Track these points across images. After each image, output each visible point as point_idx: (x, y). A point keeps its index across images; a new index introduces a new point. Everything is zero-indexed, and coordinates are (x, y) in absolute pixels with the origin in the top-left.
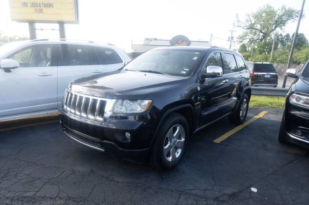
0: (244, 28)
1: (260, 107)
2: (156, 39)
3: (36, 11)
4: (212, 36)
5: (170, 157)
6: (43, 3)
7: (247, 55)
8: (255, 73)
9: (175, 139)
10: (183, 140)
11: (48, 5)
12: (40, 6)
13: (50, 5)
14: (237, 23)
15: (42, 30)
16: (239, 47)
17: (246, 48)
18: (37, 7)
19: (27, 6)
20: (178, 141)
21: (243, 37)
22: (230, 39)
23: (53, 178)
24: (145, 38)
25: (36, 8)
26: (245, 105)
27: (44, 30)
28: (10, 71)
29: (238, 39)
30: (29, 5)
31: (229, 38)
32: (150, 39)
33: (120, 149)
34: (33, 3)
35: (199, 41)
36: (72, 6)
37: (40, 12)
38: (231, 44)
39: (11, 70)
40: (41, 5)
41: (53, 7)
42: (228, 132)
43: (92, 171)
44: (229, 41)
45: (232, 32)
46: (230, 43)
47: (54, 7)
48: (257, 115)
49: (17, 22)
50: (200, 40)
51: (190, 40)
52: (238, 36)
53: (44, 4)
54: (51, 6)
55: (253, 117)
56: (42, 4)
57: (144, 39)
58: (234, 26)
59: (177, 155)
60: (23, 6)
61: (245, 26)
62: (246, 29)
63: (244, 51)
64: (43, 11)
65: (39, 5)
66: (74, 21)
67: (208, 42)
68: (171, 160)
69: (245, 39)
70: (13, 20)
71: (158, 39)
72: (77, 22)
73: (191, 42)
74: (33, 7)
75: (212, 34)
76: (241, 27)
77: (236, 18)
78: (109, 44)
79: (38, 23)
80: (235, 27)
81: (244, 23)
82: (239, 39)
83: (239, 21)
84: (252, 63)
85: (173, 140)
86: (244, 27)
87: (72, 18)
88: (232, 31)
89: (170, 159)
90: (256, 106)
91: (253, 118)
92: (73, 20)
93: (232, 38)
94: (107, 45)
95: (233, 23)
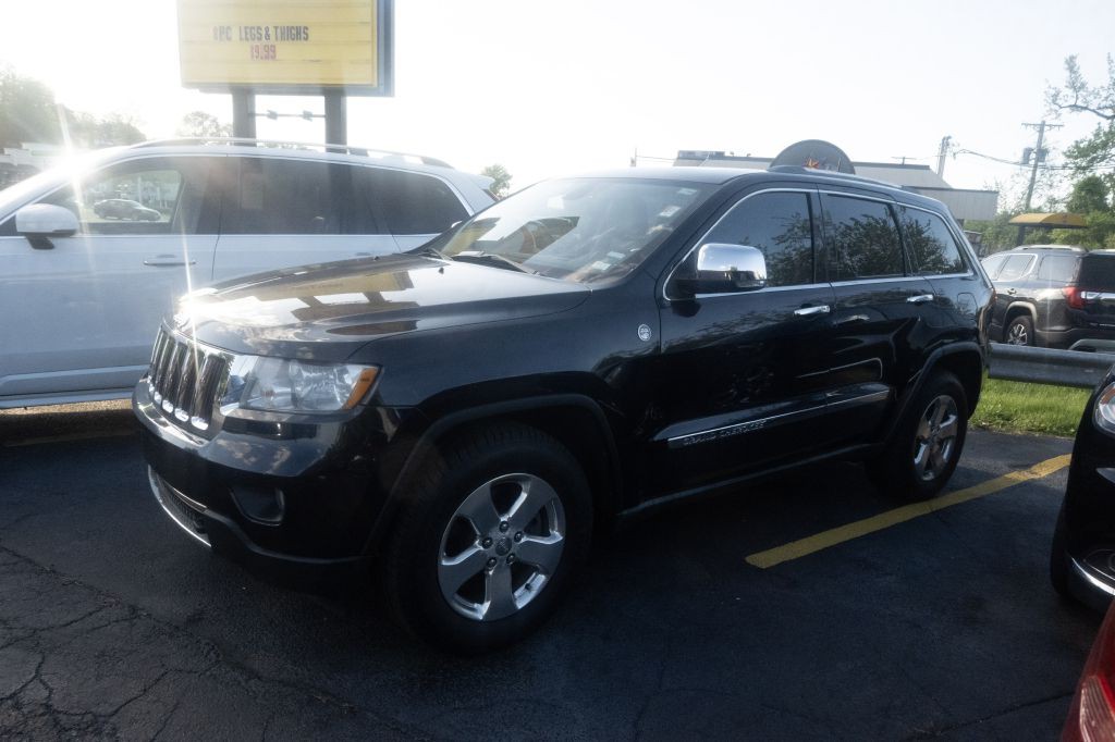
0: (1099, 114)
1: (1062, 435)
2: (719, 156)
3: (255, 54)
4: (946, 143)
5: (482, 602)
6: (276, 28)
7: (1098, 225)
8: (1083, 295)
9: (510, 533)
10: (556, 537)
11: (294, 32)
12: (268, 37)
13: (298, 33)
14: (1070, 92)
15: (273, 115)
16: (1072, 189)
17: (1102, 195)
18: (260, 39)
19: (229, 39)
20: (523, 540)
21: (1093, 148)
22: (1033, 156)
23: (50, 628)
24: (680, 152)
25: (256, 43)
26: (946, 418)
27: (279, 118)
28: (49, 247)
29: (1069, 157)
30: (235, 34)
31: (1028, 152)
32: (699, 155)
33: (257, 550)
34: (246, 28)
35: (903, 166)
36: (368, 34)
37: (267, 57)
38: (1033, 179)
39: (54, 241)
40: (270, 32)
41: (306, 39)
42: (841, 525)
43: (195, 620)
44: (1025, 168)
45: (1041, 131)
46: (1030, 175)
47: (310, 38)
48: (1027, 466)
49: (201, 91)
50: (907, 162)
51: (852, 160)
52: (1074, 144)
53: (279, 30)
54: (303, 35)
55: (998, 476)
56: (274, 30)
57: (676, 156)
58: (1057, 107)
59: (523, 599)
60: (216, 38)
61: (1104, 104)
62: (1108, 118)
63: (1091, 207)
64: (274, 51)
65: (264, 33)
66: (372, 85)
67: (927, 168)
68: (486, 616)
69: (1104, 158)
70: (189, 84)
71: (727, 154)
72: (382, 87)
73: (855, 168)
74: (247, 39)
75: (949, 138)
76: (1086, 108)
77: (1068, 73)
78: (427, 161)
79: (263, 93)
80: (1061, 111)
81: (1104, 94)
82: (1076, 158)
83: (1076, 86)
84: (1077, 253)
85: (497, 535)
86: (1101, 112)
87: (365, 74)
88: (1043, 125)
89: (482, 610)
90: (1042, 430)
91: (998, 480)
92: (369, 82)
93: (1042, 153)
94: (421, 163)
95: (1053, 92)
